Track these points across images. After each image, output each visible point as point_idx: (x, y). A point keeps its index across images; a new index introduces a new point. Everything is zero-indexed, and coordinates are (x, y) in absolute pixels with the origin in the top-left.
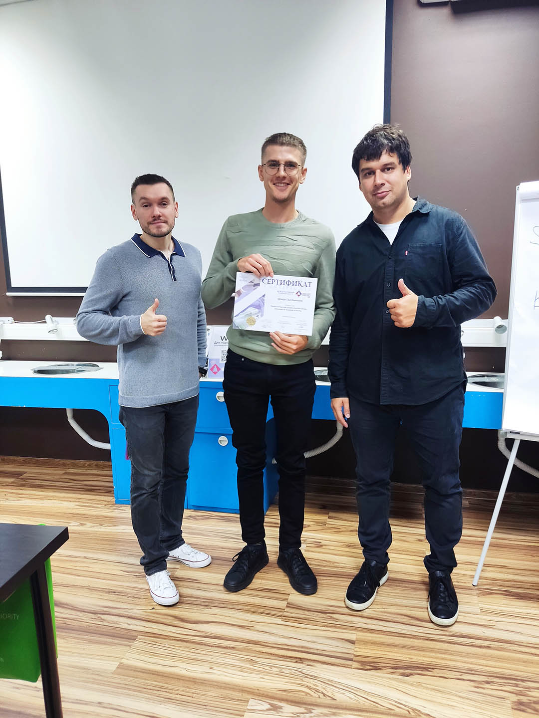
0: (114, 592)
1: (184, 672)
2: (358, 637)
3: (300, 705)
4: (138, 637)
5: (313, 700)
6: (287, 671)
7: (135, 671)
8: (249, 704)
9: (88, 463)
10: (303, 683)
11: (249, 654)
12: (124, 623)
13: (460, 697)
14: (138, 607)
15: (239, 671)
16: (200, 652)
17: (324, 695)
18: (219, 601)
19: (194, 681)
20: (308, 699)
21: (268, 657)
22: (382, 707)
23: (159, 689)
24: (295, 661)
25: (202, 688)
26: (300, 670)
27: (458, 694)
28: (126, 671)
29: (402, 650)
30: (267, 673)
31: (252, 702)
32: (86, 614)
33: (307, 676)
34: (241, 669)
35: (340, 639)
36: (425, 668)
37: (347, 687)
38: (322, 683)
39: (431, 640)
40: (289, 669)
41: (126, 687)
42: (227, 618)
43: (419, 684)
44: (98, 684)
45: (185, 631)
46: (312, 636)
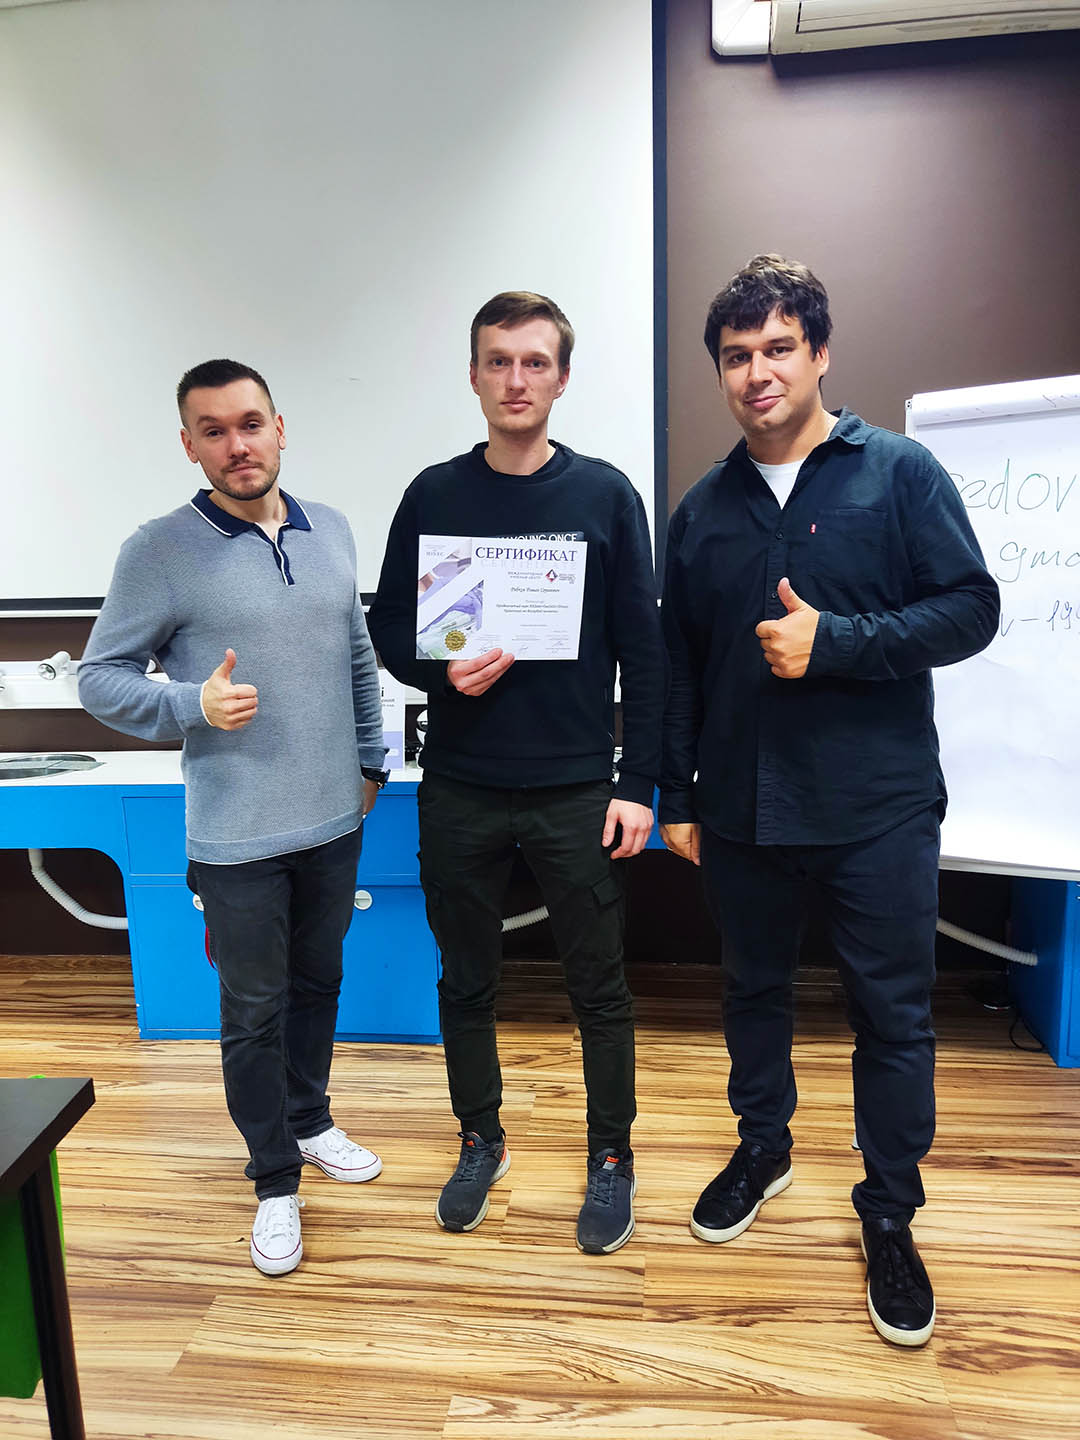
0: (159, 1214)
1: (315, 1358)
2: (648, 1261)
3: (551, 1399)
4: (217, 1297)
5: (574, 1386)
6: (519, 1337)
7: (215, 1364)
8: (450, 1407)
9: (74, 961)
10: (552, 1356)
11: (444, 1311)
12: (184, 1273)
13: (845, 1353)
14: (209, 1239)
15: (426, 1345)
16: (346, 1316)
17: (595, 1375)
18: (372, 1215)
19: (339, 1373)
20: (565, 1386)
21: (478, 1313)
22: (705, 1387)
23: (269, 1396)
24: (532, 1316)
25: (357, 1384)
26: (544, 1333)
27: (843, 1348)
28: (199, 1367)
29: (732, 1279)
30: (482, 1343)
31: (456, 1402)
32: (104, 1261)
33: (558, 1342)
34: (429, 1341)
35: (615, 1267)
36: (776, 1309)
37: (637, 1357)
38: (588, 1354)
39: (785, 1256)
40: (523, 1334)
41: (201, 1398)
42: (391, 1246)
43: (770, 1339)
44: (144, 1399)
45: (311, 1279)
46: (562, 1266)
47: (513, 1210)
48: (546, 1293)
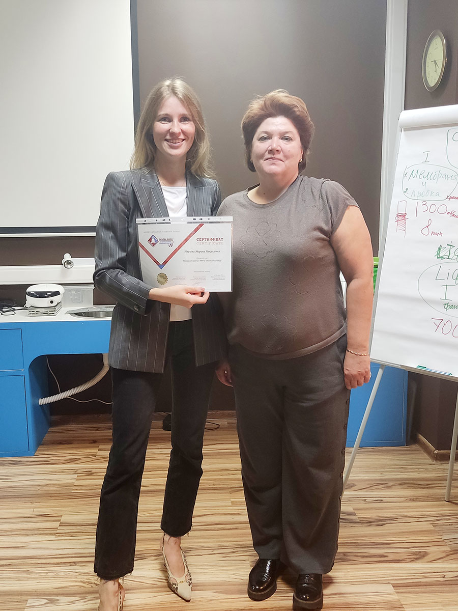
3: (75, 595)
5: (87, 590)
6: (62, 574)
8: (28, 603)
10: (77, 579)
11: (25, 567)
13: (211, 566)
20: (82, 590)
21: (43, 566)
22: (147, 584)
24: (69, 565)
26: (74, 571)
27: (209, 564)
30: (44, 577)
31: (30, 601)
33: (80, 574)
34: (18, 579)
40: (64, 572)
46: (84, 544)
47: (62, 523)
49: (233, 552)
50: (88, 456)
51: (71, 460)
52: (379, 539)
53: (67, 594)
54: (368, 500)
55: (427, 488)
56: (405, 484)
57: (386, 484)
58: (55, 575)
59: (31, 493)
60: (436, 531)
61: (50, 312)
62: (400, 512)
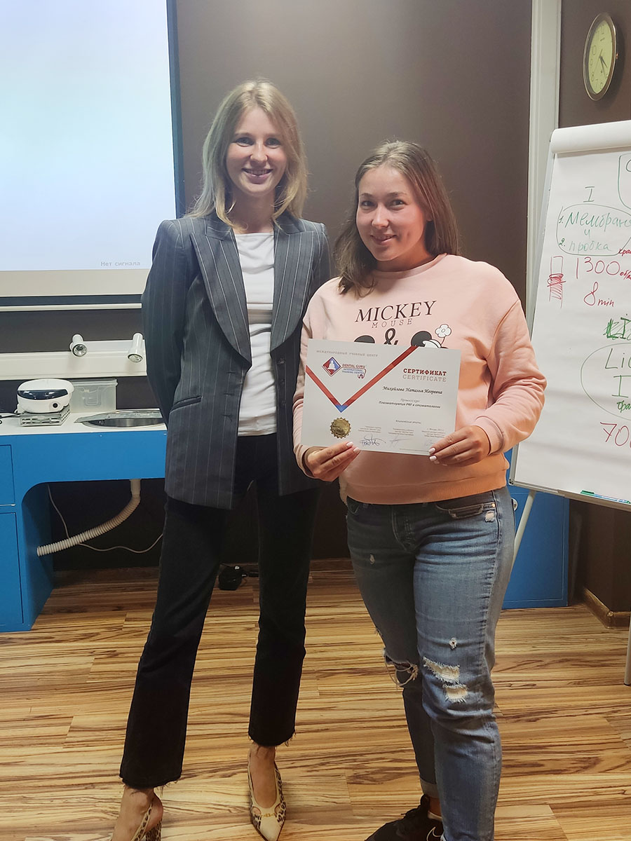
3: (94, 832)
6: (75, 800)
10: (96, 808)
11: (22, 792)
15: (9, 812)
20: (104, 823)
21: (46, 790)
22: (198, 813)
24: (83, 788)
26: (91, 796)
29: (222, 752)
30: (48, 807)
33: (100, 801)
40: (77, 798)
46: (106, 757)
47: (73, 727)
48: (95, 774)
49: (323, 764)
50: (110, 629)
51: (85, 635)
52: (531, 741)
53: (82, 830)
54: (516, 684)
55: (599, 666)
56: (567, 660)
57: (541, 661)
58: (64, 803)
59: (27, 684)
60: (612, 727)
61: (52, 420)
62: (561, 701)
